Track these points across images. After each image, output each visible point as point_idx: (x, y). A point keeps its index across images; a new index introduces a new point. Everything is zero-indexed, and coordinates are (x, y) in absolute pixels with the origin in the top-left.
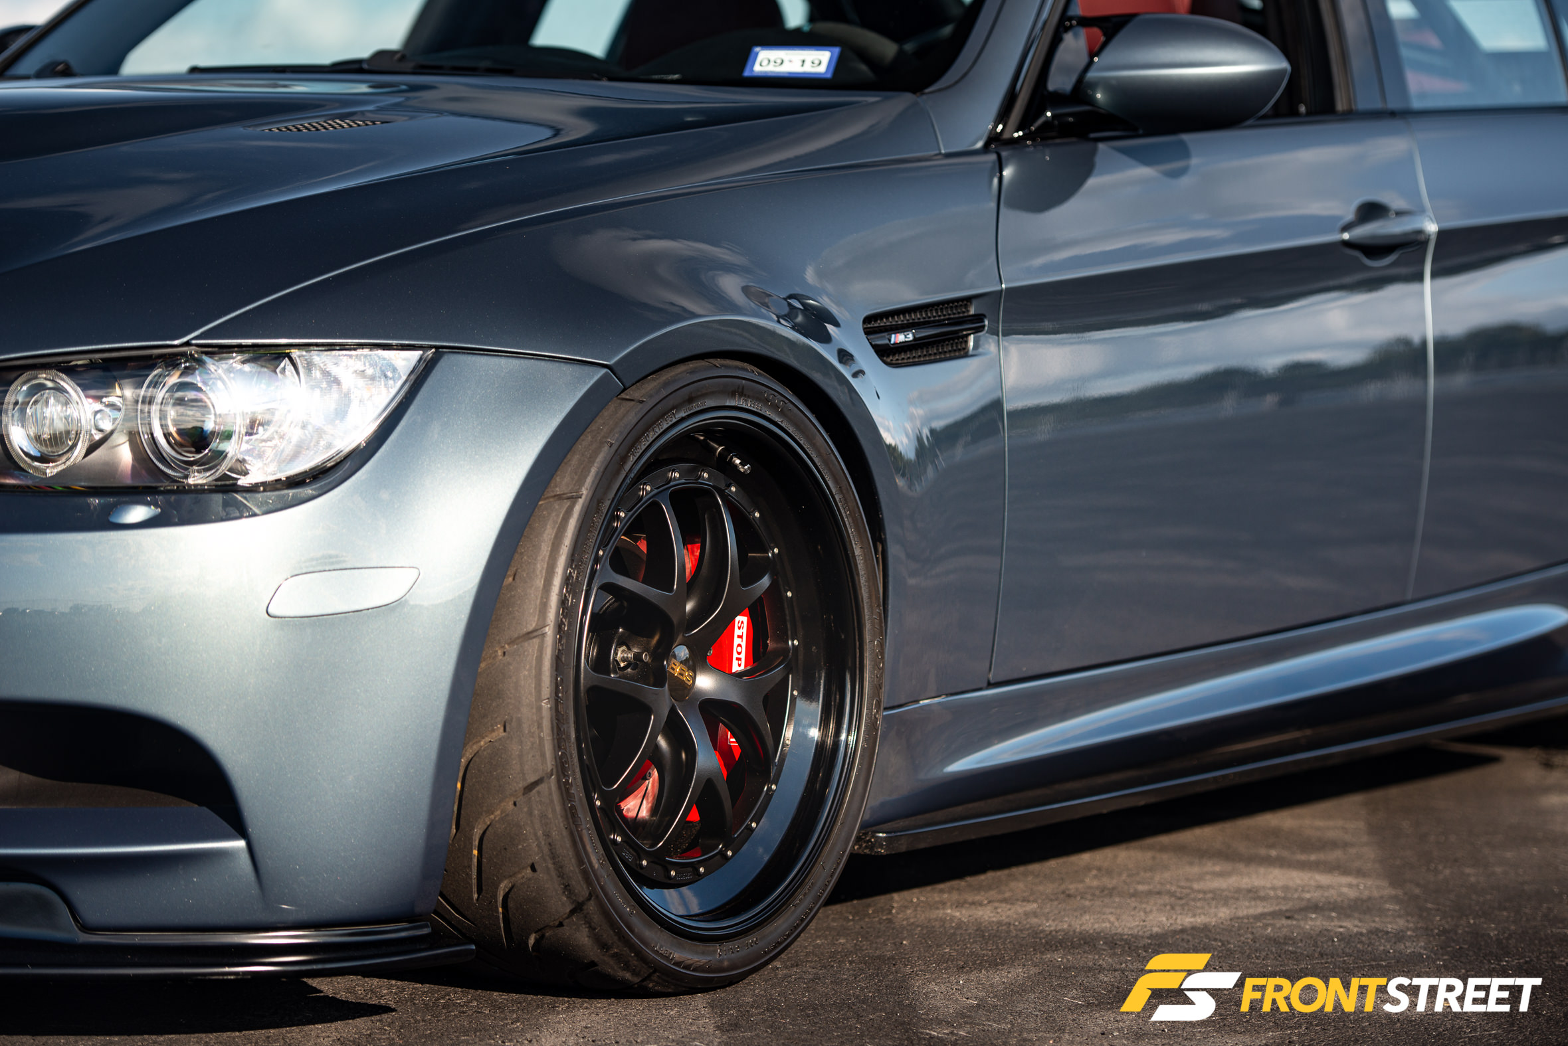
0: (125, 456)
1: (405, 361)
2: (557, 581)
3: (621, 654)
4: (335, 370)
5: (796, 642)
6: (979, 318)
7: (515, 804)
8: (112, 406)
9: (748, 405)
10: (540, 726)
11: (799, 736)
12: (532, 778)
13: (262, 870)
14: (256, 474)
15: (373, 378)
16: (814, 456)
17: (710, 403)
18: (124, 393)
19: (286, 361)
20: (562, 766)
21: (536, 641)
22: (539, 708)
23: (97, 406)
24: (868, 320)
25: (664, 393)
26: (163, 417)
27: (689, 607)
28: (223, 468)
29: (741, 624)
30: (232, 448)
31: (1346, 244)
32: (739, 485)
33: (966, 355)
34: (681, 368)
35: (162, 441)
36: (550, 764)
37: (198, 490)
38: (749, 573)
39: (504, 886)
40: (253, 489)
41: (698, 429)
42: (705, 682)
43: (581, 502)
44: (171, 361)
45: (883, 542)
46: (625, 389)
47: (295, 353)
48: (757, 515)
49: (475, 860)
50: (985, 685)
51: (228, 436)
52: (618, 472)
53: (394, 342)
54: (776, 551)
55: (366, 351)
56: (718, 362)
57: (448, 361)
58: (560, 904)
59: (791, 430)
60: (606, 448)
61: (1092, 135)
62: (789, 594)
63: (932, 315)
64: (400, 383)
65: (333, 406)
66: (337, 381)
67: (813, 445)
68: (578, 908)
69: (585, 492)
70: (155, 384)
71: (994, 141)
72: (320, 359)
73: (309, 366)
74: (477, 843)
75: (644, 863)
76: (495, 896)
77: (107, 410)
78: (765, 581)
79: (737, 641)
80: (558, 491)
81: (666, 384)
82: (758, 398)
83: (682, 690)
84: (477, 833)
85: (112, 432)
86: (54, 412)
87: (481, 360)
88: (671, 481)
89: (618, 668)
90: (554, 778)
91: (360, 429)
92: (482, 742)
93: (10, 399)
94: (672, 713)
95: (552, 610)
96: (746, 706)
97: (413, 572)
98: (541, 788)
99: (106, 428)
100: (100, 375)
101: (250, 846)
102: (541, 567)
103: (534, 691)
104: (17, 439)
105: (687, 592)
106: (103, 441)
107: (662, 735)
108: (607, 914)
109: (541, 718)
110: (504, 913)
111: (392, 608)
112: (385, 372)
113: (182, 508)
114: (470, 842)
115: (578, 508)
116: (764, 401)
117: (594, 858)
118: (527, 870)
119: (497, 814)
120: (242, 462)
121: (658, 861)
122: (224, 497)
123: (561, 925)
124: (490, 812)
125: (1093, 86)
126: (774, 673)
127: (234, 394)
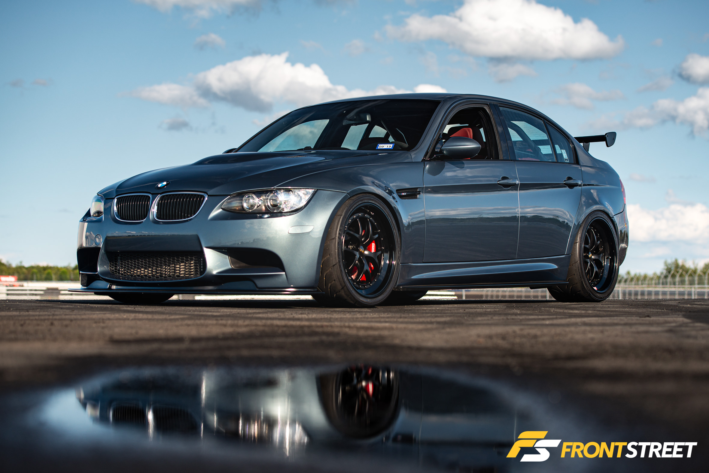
0: (264, 208)
1: (311, 191)
2: (338, 230)
3: (350, 247)
4: (299, 193)
5: (383, 248)
6: (420, 192)
7: (331, 269)
8: (261, 200)
9: (373, 202)
10: (335, 255)
11: (385, 263)
12: (334, 264)
13: (288, 277)
14: (286, 210)
16: (386, 213)
17: (366, 201)
18: (263, 197)
20: (339, 262)
21: (335, 240)
22: (335, 251)
23: (259, 200)
24: (397, 190)
25: (357, 199)
26: (270, 202)
27: (363, 239)
28: (280, 209)
29: (373, 245)
30: (282, 206)
31: (498, 183)
32: (372, 218)
33: (417, 198)
34: (361, 195)
35: (270, 205)
36: (337, 261)
37: (276, 213)
38: (374, 234)
39: (330, 285)
40: (285, 213)
41: (362, 206)
42: (366, 252)
43: (342, 216)
44: (271, 191)
45: (400, 231)
46: (350, 197)
47: (292, 190)
48: (376, 224)
49: (324, 280)
50: (422, 262)
51: (281, 204)
52: (349, 212)
53: (310, 188)
54: (379, 231)
55: (305, 190)
56: (367, 194)
57: (319, 191)
58: (340, 287)
59: (381, 208)
60: (346, 208)
61: (444, 160)
62: (382, 239)
63: (410, 190)
64: (310, 195)
65: (299, 200)
66: (299, 195)
67: (386, 211)
68: (343, 288)
69: (343, 214)
70: (268, 195)
71: (423, 160)
72: (297, 190)
73: (295, 192)
74: (325, 277)
75: (355, 283)
76: (328, 286)
77: (260, 201)
78: (377, 236)
79: (373, 248)
80: (338, 214)
81: (358, 197)
82: (375, 201)
83: (362, 254)
84: (325, 275)
86: (251, 201)
87: (325, 191)
88: (359, 215)
89: (350, 248)
90: (338, 264)
91: (304, 203)
92: (326, 258)
93: (244, 198)
94: (360, 257)
95: (337, 235)
96: (374, 258)
97: (313, 227)
98: (336, 266)
99: (260, 203)
100: (259, 194)
101: (286, 274)
102: (335, 227)
103: (334, 248)
104: (245, 205)
105: (363, 237)
106: (260, 205)
107: (358, 261)
108: (348, 289)
109: (336, 253)
110: (330, 290)
111: (309, 233)
112: (307, 193)
113: (273, 215)
114: (324, 277)
115: (342, 217)
116: (377, 202)
117: (346, 279)
118: (334, 281)
119: (328, 271)
120: (284, 209)
121: (357, 284)
122: (281, 214)
123: (340, 292)
124: (327, 271)
125: (443, 150)
126: (380, 253)
127: (282, 197)
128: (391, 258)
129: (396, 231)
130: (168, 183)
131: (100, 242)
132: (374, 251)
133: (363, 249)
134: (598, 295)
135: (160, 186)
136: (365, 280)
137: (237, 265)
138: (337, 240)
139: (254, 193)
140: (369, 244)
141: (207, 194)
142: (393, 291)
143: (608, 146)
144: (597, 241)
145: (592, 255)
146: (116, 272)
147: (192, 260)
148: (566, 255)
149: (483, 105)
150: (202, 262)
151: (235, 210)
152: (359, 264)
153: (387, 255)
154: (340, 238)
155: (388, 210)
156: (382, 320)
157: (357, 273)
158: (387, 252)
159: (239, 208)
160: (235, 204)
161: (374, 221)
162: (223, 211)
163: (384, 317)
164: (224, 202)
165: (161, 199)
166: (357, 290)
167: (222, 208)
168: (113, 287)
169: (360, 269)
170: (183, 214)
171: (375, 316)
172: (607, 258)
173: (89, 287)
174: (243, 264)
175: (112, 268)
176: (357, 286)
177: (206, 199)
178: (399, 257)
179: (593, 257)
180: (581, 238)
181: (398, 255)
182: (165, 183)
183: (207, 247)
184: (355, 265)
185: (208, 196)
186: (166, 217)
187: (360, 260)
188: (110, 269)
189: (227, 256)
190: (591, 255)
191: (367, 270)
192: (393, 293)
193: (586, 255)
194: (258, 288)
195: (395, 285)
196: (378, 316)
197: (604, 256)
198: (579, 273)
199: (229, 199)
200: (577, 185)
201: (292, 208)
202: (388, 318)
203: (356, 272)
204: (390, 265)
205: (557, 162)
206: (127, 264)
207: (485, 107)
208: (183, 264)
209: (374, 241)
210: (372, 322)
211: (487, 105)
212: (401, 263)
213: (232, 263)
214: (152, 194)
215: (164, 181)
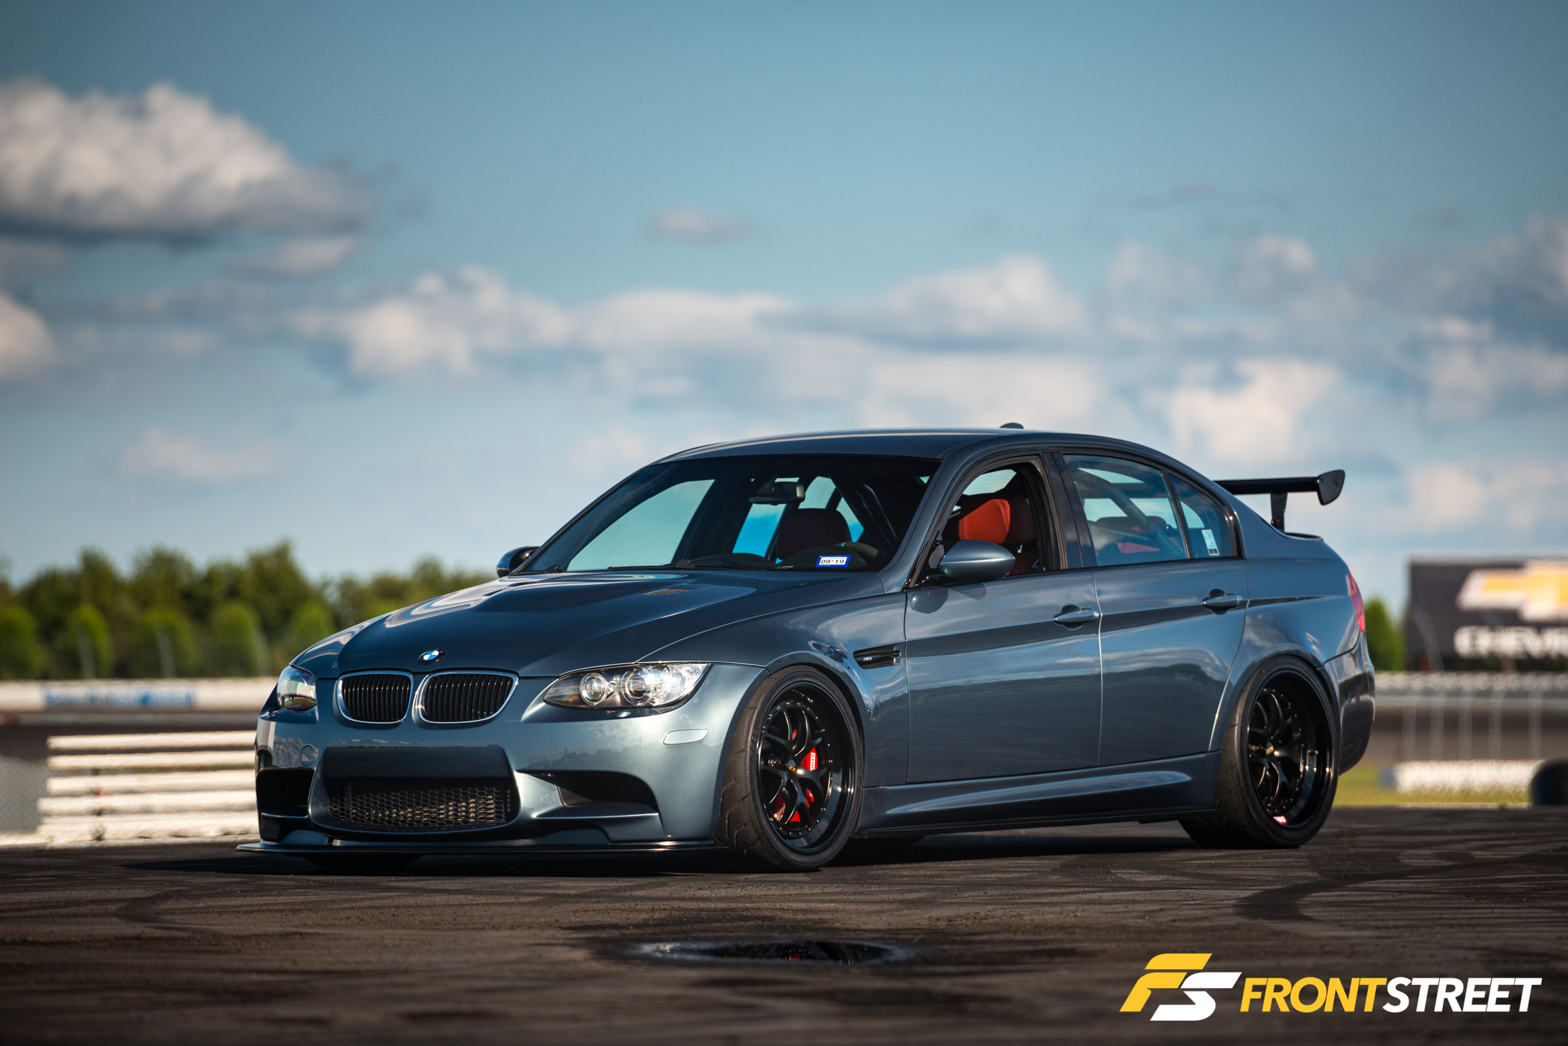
0: (618, 698)
1: (701, 667)
2: (750, 734)
3: (771, 762)
4: (680, 671)
5: (832, 760)
6: (898, 652)
7: (737, 804)
9: (812, 680)
11: (834, 791)
12: (744, 795)
13: (664, 821)
14: (657, 702)
15: (692, 673)
17: (798, 679)
18: (616, 679)
19: (666, 668)
20: (753, 792)
21: (744, 753)
22: (746, 773)
23: (608, 684)
24: (855, 653)
25: (783, 676)
26: (629, 686)
27: (794, 748)
28: (648, 701)
29: (813, 756)
30: (650, 695)
31: (1056, 622)
32: (810, 707)
33: (893, 665)
35: (629, 694)
36: (750, 791)
37: (640, 707)
38: (814, 736)
39: (736, 832)
40: (657, 707)
41: (793, 689)
42: (800, 772)
43: (757, 709)
44: (631, 669)
46: (770, 675)
47: (668, 666)
48: (816, 717)
49: (727, 824)
50: (905, 784)
51: (649, 692)
52: (768, 701)
53: (698, 661)
54: (824, 729)
55: (690, 665)
56: (801, 666)
57: (715, 667)
58: (754, 836)
59: (827, 689)
60: (765, 693)
61: (947, 585)
62: (830, 745)
63: (879, 651)
64: (700, 674)
65: (681, 683)
66: (680, 674)
67: (835, 694)
68: (759, 838)
69: (758, 707)
70: (626, 676)
71: (906, 589)
72: (675, 666)
73: (672, 669)
74: (727, 818)
75: (781, 828)
76: (733, 836)
77: (612, 684)
78: (819, 740)
79: (811, 761)
80: (750, 706)
81: (784, 673)
82: (815, 678)
83: (792, 775)
84: (727, 814)
85: (613, 692)
86: (596, 685)
87: (726, 666)
88: (786, 705)
89: (771, 765)
90: (751, 795)
91: (689, 688)
92: (729, 785)
93: (582, 682)
94: (789, 781)
95: (749, 745)
96: (815, 781)
97: (707, 731)
98: (746, 799)
99: (611, 690)
100: (609, 674)
101: (660, 815)
102: (745, 730)
103: (744, 769)
104: (585, 694)
105: (793, 742)
106: (612, 693)
107: (786, 787)
108: (768, 840)
109: (746, 776)
110: (737, 844)
111: (700, 742)
112: (695, 671)
113: (636, 712)
114: (725, 818)
115: (756, 712)
116: (818, 679)
117: (764, 822)
118: (744, 827)
119: (734, 808)
120: (653, 699)
121: (787, 830)
122: (649, 709)
123: (754, 844)
124: (731, 807)
125: (944, 567)
126: (824, 771)
127: (650, 678)
128: (844, 783)
129: (854, 729)
130: (441, 652)
131: (313, 759)
132: (814, 766)
133: (795, 764)
134: (1287, 833)
135: (426, 658)
136: (799, 820)
137: (572, 802)
138: (748, 752)
139: (599, 672)
140: (806, 755)
141: (517, 674)
142: (850, 839)
143: (1323, 503)
144: (1286, 718)
145: (1275, 749)
146: (342, 814)
147: (490, 792)
148: (1210, 752)
149: (1028, 457)
150: (509, 796)
151: (567, 702)
152: (787, 792)
153: (838, 777)
154: (754, 750)
155: (838, 691)
156: (827, 898)
157: (784, 808)
158: (837, 771)
159: (575, 698)
160: (567, 692)
161: (813, 714)
162: (549, 706)
163: (829, 893)
164: (550, 689)
165: (432, 682)
166: (783, 840)
167: (545, 701)
168: (336, 842)
169: (790, 800)
170: (473, 711)
171: (816, 891)
172: (1312, 754)
173: (284, 842)
174: (582, 799)
175: (335, 807)
176: (785, 833)
177: (516, 683)
178: (860, 778)
179: (1276, 753)
180: (1243, 716)
181: (858, 773)
182: (436, 653)
183: (520, 771)
184: (782, 794)
185: (520, 678)
186: (442, 716)
187: (789, 786)
188: (331, 809)
189: (556, 786)
190: (1272, 748)
191: (802, 804)
192: (851, 842)
193: (1260, 748)
194: (611, 841)
195: (855, 828)
196: (821, 891)
197: (1305, 750)
198: (1241, 789)
199: (556, 685)
200: (1232, 606)
201: (669, 696)
202: (836, 893)
203: (782, 807)
204: (844, 795)
205: (1192, 560)
206: (366, 800)
207: (1033, 462)
208: (474, 800)
209: (814, 749)
210: (812, 901)
211: (1037, 457)
212: (864, 787)
213: (564, 797)
214: (414, 674)
215: (433, 650)
